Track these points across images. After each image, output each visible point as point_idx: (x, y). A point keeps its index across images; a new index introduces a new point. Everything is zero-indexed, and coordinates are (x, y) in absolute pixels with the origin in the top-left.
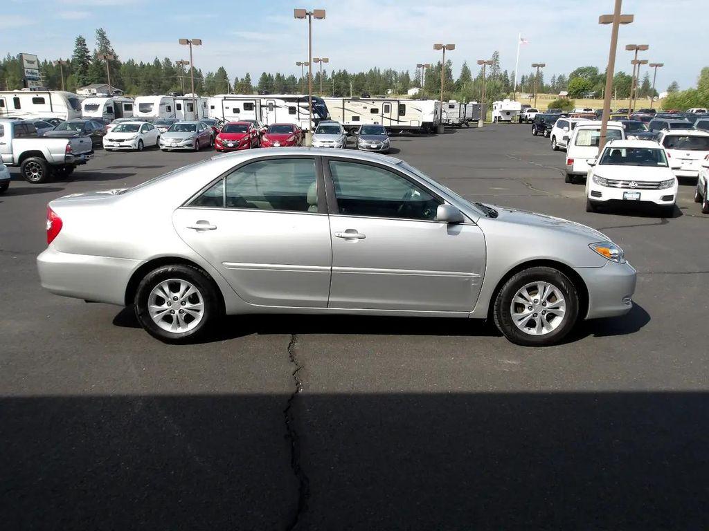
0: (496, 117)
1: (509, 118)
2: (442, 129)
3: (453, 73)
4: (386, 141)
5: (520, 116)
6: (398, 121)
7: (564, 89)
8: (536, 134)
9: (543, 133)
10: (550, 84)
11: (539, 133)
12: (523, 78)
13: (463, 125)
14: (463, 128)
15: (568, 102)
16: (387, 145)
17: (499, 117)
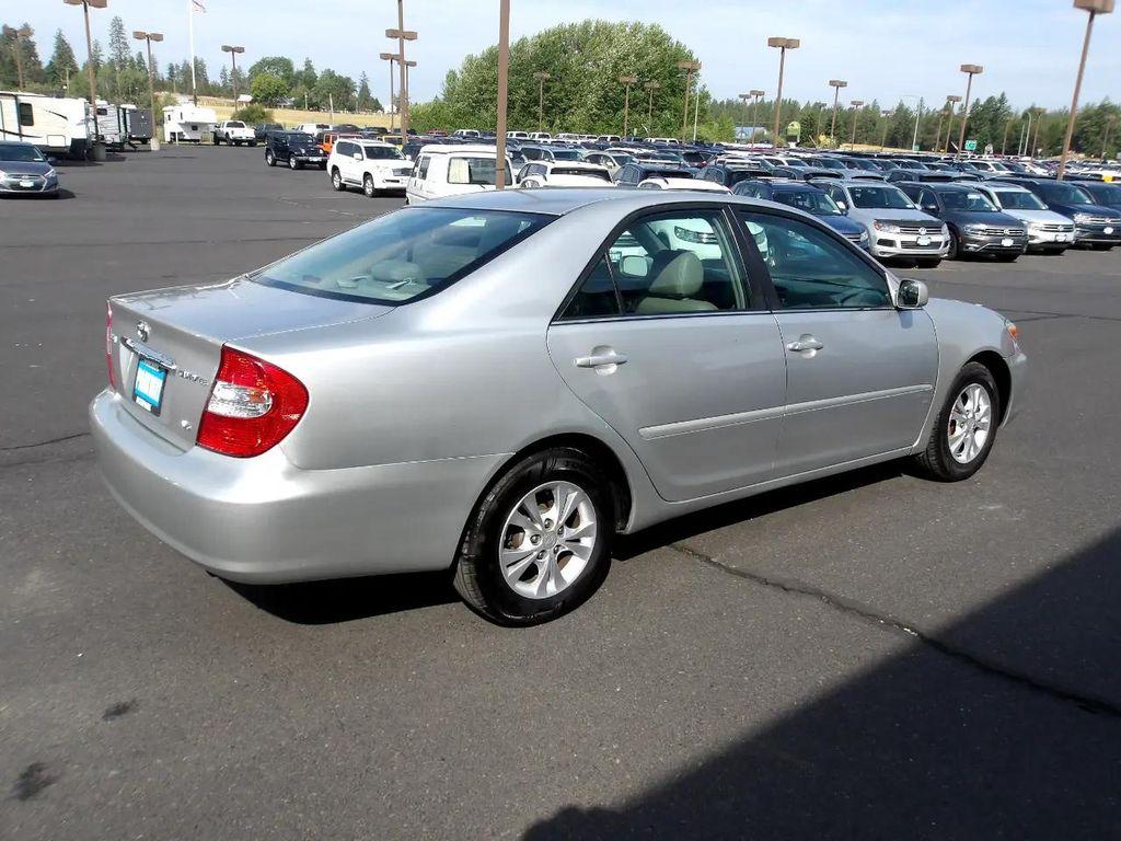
0: (173, 134)
1: (196, 135)
2: (102, 153)
3: (38, 49)
4: (50, 174)
5: (215, 133)
6: (21, 135)
7: (242, 90)
8: (274, 164)
9: (289, 162)
10: (220, 82)
11: (278, 163)
12: (171, 68)
13: (127, 147)
14: (128, 151)
15: (263, 113)
16: (53, 182)
17: (180, 134)
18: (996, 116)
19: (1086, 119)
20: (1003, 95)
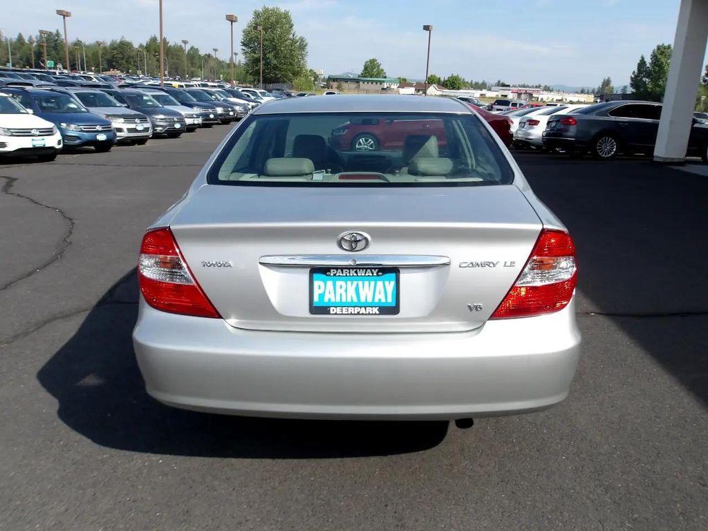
18: (56, 45)
19: (113, 49)
20: (57, 31)
